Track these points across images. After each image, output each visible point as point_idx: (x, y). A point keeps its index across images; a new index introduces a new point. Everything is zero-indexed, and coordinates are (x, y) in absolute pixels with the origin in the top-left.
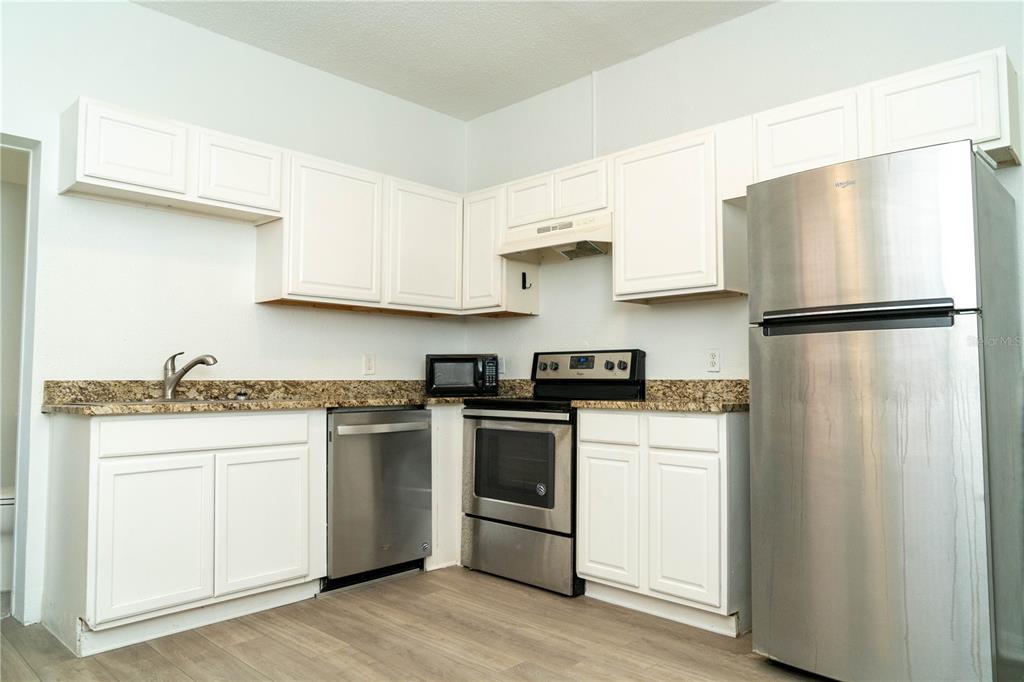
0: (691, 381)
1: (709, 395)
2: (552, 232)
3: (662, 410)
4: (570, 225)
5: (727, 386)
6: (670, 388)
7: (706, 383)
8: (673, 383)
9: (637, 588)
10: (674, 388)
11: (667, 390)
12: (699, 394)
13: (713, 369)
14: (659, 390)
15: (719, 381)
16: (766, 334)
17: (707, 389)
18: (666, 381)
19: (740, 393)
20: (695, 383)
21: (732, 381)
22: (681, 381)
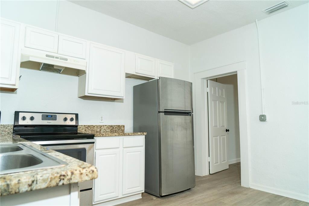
0: (96, 126)
1: (102, 130)
2: (55, 59)
3: (130, 135)
4: (66, 60)
5: (108, 127)
6: (88, 128)
7: (101, 126)
8: (89, 126)
9: (118, 196)
10: (89, 128)
11: (86, 129)
12: (99, 130)
13: (102, 122)
14: (83, 129)
15: (105, 126)
16: (165, 115)
17: (101, 128)
18: (86, 126)
19: (112, 129)
20: (97, 126)
21: (109, 126)
22: (92, 125)
